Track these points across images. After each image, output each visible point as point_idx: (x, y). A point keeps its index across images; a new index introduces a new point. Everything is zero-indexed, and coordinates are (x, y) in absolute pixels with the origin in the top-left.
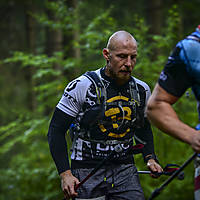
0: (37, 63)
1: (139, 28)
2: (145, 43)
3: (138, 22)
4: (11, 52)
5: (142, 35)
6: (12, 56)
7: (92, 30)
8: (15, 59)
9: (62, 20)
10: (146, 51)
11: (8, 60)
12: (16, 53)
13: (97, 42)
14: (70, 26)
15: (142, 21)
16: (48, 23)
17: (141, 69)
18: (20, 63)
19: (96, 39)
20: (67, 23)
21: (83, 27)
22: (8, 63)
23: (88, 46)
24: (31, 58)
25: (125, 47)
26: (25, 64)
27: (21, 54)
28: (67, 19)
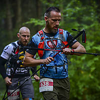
0: (42, 24)
1: (93, 6)
2: (96, 14)
3: (93, 3)
4: (29, 19)
5: (95, 9)
6: (29, 20)
7: (69, 7)
8: (31, 22)
9: (54, 2)
10: (97, 17)
11: (27, 23)
12: (32, 19)
13: (72, 13)
14: (58, 5)
15: (94, 2)
16: (47, 4)
17: (94, 27)
18: (33, 24)
19: (71, 12)
20: (57, 4)
21: (65, 6)
22: (27, 24)
23: (67, 15)
24: (39, 22)
25: (25, 33)
26: (36, 24)
27: (34, 19)
28: (57, 2)
